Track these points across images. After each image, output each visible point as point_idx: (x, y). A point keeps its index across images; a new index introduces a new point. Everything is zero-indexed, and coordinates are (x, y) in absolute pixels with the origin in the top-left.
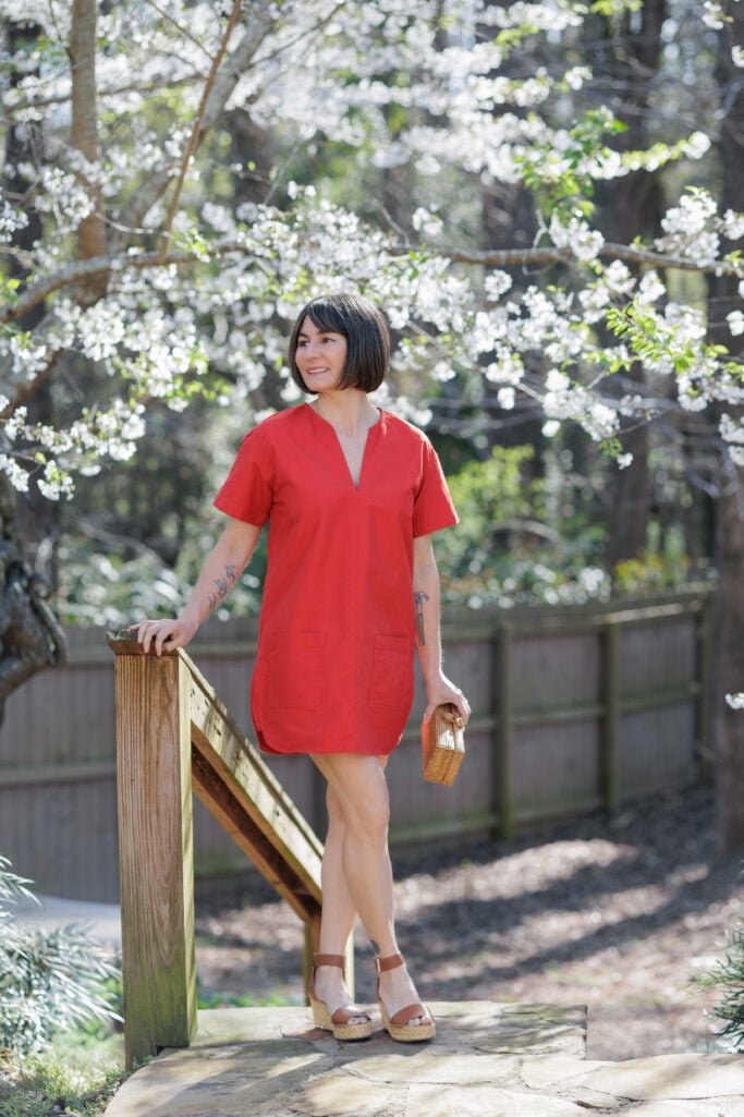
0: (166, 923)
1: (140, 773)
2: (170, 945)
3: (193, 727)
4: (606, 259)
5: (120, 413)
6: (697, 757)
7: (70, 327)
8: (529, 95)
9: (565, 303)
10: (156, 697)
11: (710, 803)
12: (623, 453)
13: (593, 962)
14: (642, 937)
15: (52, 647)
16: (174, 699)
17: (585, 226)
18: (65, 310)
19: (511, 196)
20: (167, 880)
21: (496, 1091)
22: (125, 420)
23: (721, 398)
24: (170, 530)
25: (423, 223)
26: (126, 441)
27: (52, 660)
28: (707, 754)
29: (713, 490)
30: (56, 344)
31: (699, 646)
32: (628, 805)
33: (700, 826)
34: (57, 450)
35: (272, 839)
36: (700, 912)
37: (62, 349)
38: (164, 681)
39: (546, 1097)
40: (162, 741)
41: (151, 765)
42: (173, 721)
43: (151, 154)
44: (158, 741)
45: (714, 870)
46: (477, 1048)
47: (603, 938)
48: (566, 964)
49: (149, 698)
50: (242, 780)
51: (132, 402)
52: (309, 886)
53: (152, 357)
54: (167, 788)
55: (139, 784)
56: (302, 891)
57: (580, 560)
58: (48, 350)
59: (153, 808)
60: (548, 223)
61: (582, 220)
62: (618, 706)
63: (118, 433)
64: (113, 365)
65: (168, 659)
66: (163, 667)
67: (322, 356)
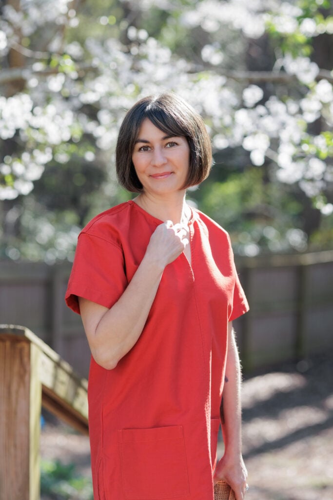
3: (43, 387)
16: (28, 370)
38: (21, 359)
41: (11, 414)
42: (27, 385)
44: (17, 399)
49: (11, 369)
65: (25, 345)
66: (21, 351)
67: (169, 160)
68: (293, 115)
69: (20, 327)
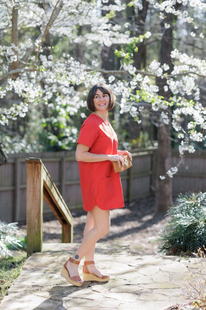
0: (37, 224)
1: (32, 190)
2: (38, 229)
3: (44, 181)
4: (136, 73)
5: (22, 106)
6: (151, 189)
7: (11, 85)
8: (116, 28)
9: (127, 84)
10: (36, 173)
11: (154, 200)
12: (139, 120)
13: (126, 237)
14: (137, 232)
15: (4, 159)
16: (40, 173)
17: (132, 66)
18: (10, 81)
19: (108, 50)
20: (37, 214)
21: (110, 262)
22: (23, 107)
23: (162, 108)
24: (22, 129)
25: (94, 64)
26: (23, 113)
27: (4, 163)
28: (153, 188)
29: (157, 125)
30: (8, 89)
31: (152, 162)
32: (133, 201)
33: (151, 206)
34: (7, 114)
35: (57, 206)
36: (150, 226)
37: (9, 91)
38: (38, 169)
39: (121, 264)
40: (37, 183)
41: (34, 188)
42: (40, 178)
43: (30, 44)
44: (36, 183)
45: (154, 217)
46: (105, 253)
47: (128, 232)
48: (119, 238)
49: (34, 173)
50: (52, 192)
51: (25, 103)
52: (64, 217)
53: (30, 93)
54: (38, 193)
55: (31, 193)
56: (62, 218)
57: (123, 140)
58: (6, 91)
59: (35, 198)
60: (123, 64)
61: (131, 64)
62: (132, 176)
63: (22, 111)
64: (20, 94)
65: (39, 165)
66: (38, 166)
67: (105, 100)
68: (127, 87)
69: (39, 158)
